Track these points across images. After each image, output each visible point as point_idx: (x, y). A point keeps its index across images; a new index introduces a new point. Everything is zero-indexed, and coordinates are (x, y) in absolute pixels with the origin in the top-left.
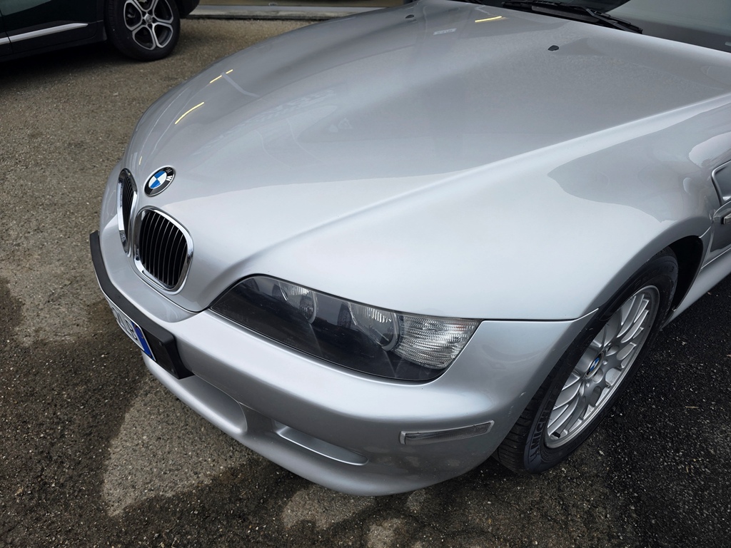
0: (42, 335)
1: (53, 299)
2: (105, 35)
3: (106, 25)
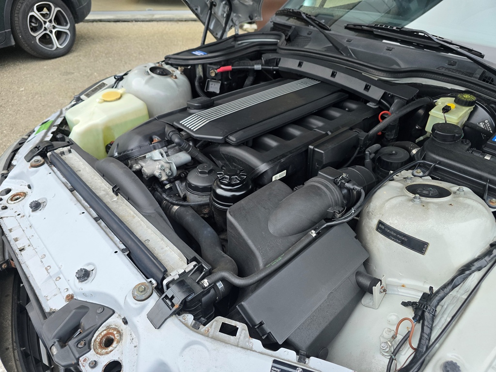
2: (13, 40)
3: (13, 32)
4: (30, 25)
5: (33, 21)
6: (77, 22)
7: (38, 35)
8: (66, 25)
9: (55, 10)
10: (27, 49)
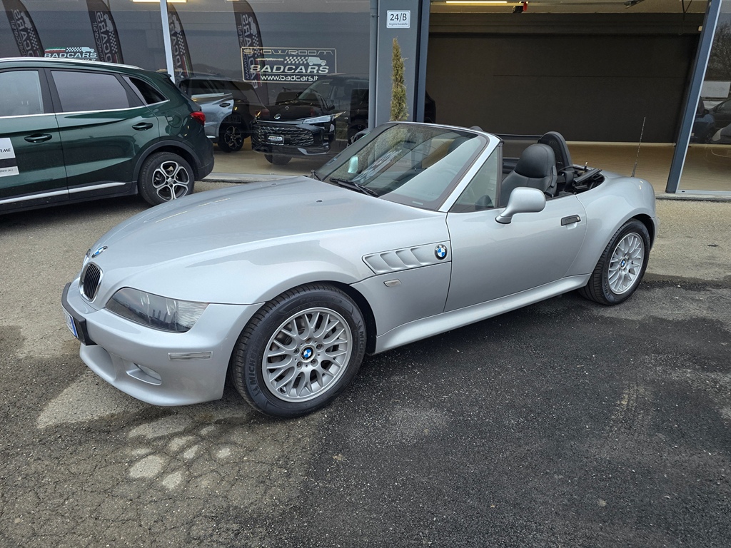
0: (31, 354)
1: (44, 337)
2: (137, 190)
3: (139, 184)
4: (155, 179)
5: (158, 176)
6: (197, 179)
7: (159, 188)
8: (186, 182)
9: (178, 168)
10: (147, 198)
